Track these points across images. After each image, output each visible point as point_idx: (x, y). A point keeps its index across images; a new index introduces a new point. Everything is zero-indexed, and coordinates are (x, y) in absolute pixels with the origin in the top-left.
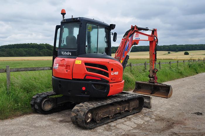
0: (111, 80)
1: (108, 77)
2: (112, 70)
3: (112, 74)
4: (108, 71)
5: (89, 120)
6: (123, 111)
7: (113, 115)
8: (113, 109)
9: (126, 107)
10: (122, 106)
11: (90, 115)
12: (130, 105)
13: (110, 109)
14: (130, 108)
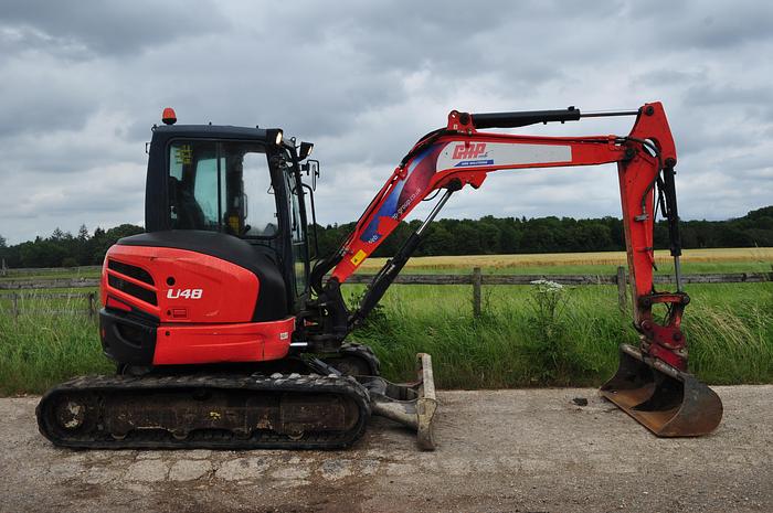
0: (169, 313)
1: (156, 305)
2: (171, 281)
3: (169, 296)
4: (153, 284)
5: (74, 423)
6: (242, 425)
7: (187, 430)
8: (188, 410)
9: (262, 417)
10: (235, 408)
11: (75, 410)
12: (283, 412)
13: (173, 409)
14: (287, 423)
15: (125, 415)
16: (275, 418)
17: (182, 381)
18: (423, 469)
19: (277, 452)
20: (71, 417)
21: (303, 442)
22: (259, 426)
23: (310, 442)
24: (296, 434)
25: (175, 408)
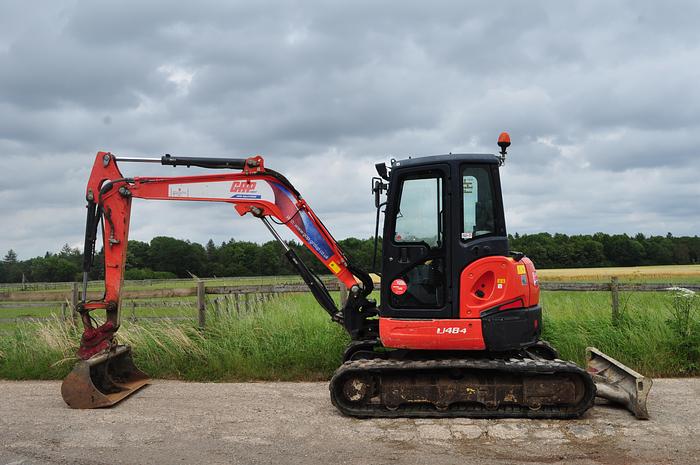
5: (357, 397)
6: (493, 400)
7: (447, 403)
8: (448, 387)
9: (508, 392)
10: (487, 385)
11: (358, 386)
12: (525, 388)
13: (437, 385)
14: (529, 397)
15: (399, 390)
16: (519, 393)
17: (446, 363)
18: (650, 432)
19: (525, 420)
20: (355, 392)
21: (542, 413)
22: (506, 399)
23: (548, 413)
24: (535, 406)
25: (440, 385)
